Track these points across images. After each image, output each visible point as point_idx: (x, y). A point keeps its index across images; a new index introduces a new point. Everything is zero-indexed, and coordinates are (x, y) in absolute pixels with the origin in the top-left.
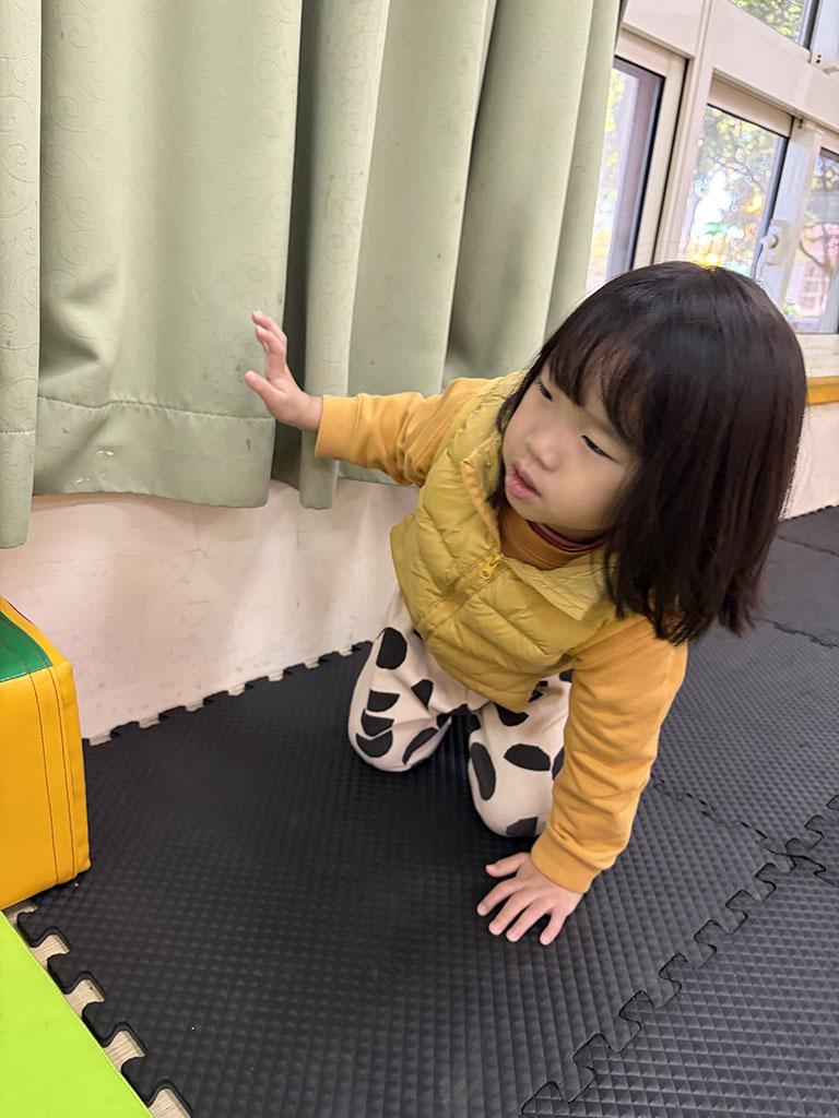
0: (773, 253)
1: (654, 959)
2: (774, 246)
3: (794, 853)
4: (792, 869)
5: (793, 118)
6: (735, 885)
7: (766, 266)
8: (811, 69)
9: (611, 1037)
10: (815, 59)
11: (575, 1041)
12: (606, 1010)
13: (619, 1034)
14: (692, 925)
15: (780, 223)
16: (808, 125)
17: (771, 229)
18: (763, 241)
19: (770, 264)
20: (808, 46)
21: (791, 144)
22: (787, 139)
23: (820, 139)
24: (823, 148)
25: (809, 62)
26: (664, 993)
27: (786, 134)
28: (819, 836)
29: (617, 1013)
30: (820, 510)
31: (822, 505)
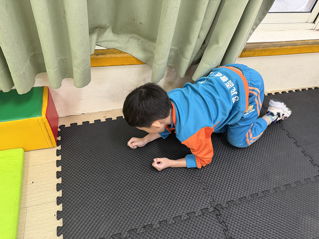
1: (161, 218)
3: (217, 208)
4: (212, 211)
6: (193, 210)
9: (138, 230)
11: (131, 228)
12: (142, 225)
13: (140, 230)
14: (175, 214)
26: (156, 226)
28: (228, 206)
29: (143, 226)
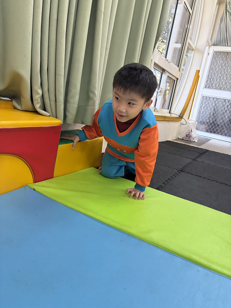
0: (160, 93)
2: (160, 92)
3: (181, 171)
5: (163, 70)
6: (175, 172)
7: (159, 96)
8: (167, 61)
10: (167, 60)
15: (161, 88)
16: (166, 72)
17: (160, 89)
18: (158, 91)
19: (159, 95)
20: (166, 58)
21: (163, 74)
22: (162, 74)
23: (168, 74)
24: (168, 76)
25: (166, 60)
27: (162, 72)
30: (166, 141)
31: (167, 140)
